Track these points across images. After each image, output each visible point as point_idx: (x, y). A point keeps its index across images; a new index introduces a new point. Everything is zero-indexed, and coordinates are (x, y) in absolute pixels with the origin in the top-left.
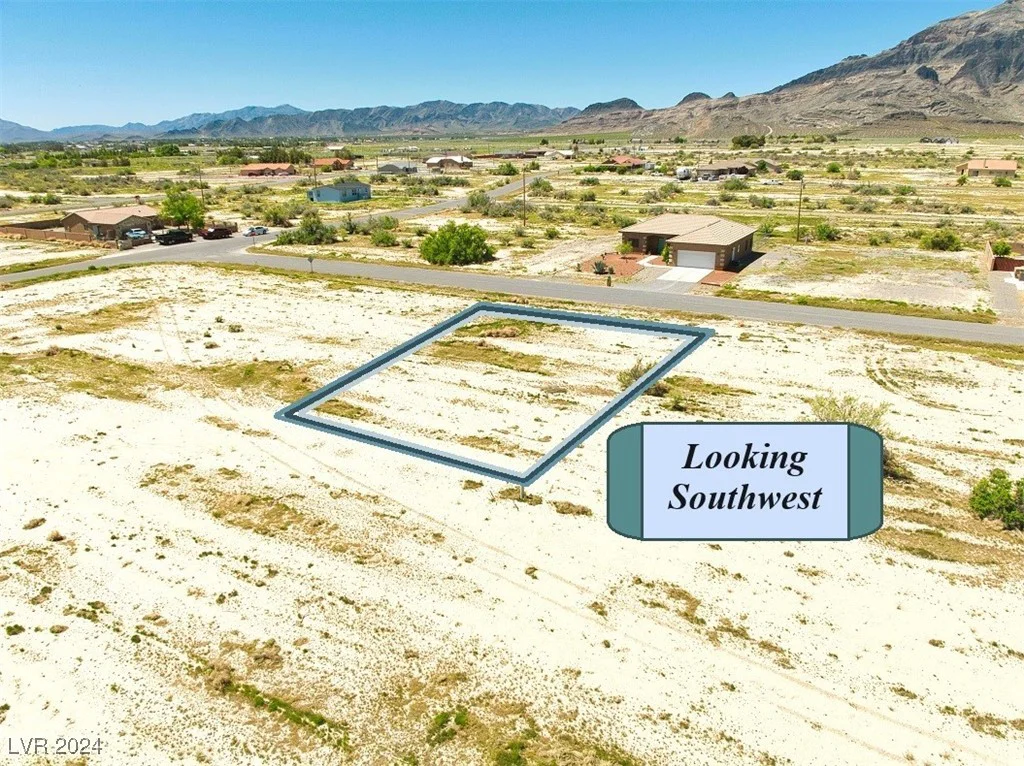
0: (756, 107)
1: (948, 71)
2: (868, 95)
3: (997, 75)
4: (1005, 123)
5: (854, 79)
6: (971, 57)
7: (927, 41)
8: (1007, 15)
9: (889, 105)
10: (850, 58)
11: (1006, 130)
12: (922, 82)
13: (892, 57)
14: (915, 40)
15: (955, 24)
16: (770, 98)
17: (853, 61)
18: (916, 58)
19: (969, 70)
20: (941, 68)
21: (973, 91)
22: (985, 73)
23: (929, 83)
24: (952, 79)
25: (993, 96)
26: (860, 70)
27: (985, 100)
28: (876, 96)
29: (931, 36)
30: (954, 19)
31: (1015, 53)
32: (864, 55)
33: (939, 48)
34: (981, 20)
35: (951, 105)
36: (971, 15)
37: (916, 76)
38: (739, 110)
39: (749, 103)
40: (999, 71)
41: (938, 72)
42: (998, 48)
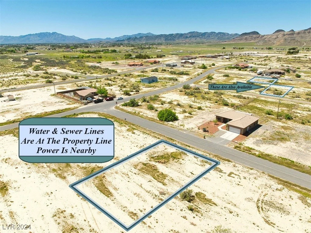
0: (301, 35)
16: (306, 32)
38: (295, 35)
39: (299, 33)
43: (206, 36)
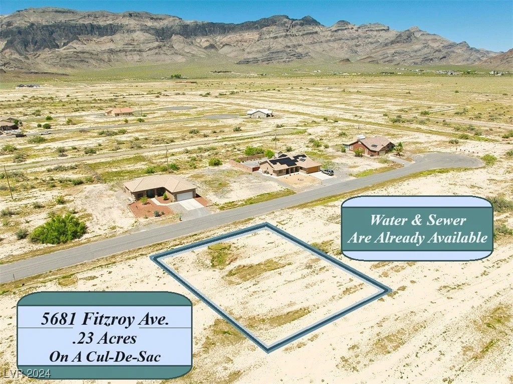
3: (25, 48)
4: (45, 73)
6: (8, 39)
8: (19, 18)
11: (48, 77)
19: (10, 45)
21: (16, 56)
22: (19, 47)
24: (3, 50)
25: (30, 59)
27: (27, 61)
31: (30, 37)
34: (7, 20)
35: (13, 64)
40: (26, 46)
42: (21, 34)
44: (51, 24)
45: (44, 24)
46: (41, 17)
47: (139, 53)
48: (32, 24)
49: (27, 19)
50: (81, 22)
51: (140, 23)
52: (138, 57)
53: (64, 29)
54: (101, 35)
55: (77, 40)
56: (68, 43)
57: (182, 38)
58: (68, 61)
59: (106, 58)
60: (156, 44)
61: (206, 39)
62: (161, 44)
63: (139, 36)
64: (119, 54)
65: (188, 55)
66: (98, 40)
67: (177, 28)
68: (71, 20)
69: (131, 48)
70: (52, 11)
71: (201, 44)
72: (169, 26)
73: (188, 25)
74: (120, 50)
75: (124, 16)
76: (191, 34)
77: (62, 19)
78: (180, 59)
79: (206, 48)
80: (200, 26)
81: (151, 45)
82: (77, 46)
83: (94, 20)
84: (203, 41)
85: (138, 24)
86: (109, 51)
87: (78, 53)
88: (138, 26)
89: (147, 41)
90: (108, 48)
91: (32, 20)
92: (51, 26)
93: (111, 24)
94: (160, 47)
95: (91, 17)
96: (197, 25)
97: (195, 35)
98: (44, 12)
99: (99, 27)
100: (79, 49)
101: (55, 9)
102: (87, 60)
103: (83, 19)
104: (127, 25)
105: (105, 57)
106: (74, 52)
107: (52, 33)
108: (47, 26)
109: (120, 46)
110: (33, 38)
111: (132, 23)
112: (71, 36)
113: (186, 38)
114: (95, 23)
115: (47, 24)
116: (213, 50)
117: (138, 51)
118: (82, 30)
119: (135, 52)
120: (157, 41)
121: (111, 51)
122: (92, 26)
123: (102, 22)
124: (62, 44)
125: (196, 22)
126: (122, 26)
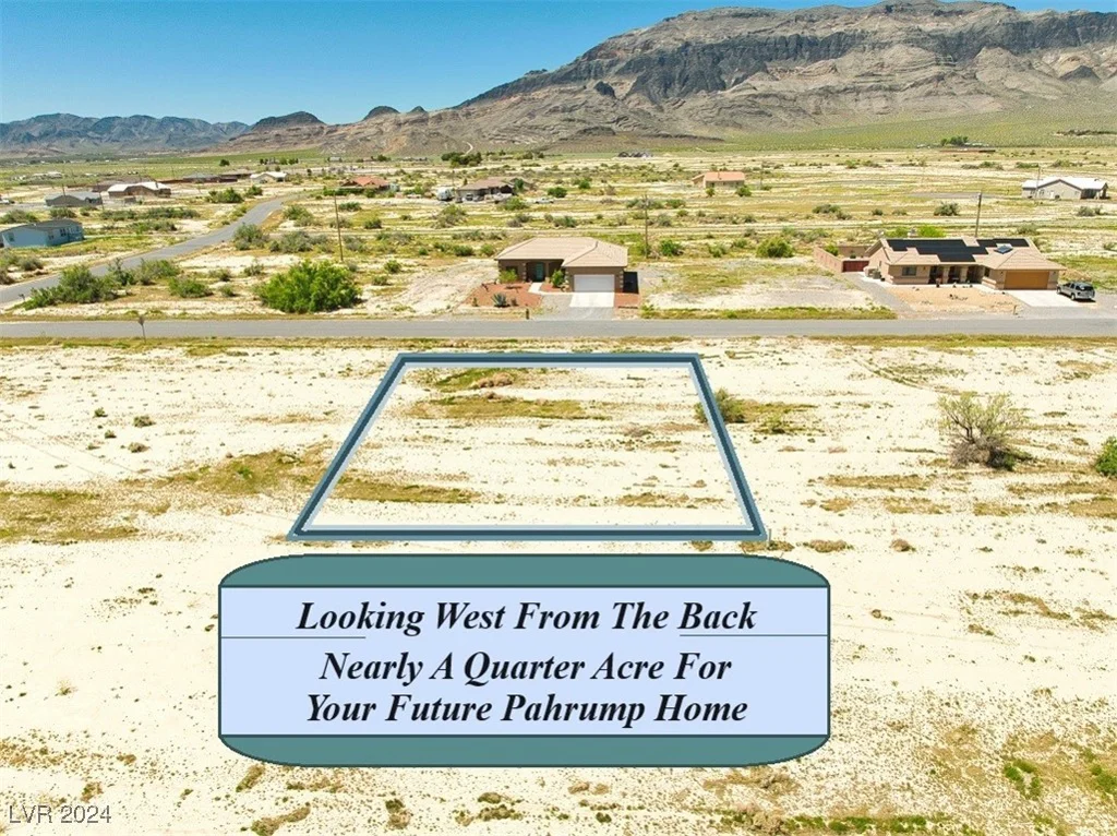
0: (447, 123)
1: (622, 88)
2: (555, 110)
3: (665, 91)
4: (681, 136)
5: (539, 94)
6: (640, 74)
7: (600, 57)
8: (666, 33)
9: (579, 121)
10: (532, 72)
11: (684, 143)
12: (602, 98)
13: (571, 72)
14: (590, 55)
15: (622, 40)
16: (460, 112)
17: (535, 76)
18: (592, 74)
19: (640, 86)
20: (616, 84)
21: (647, 106)
22: (655, 89)
23: (608, 98)
24: (628, 95)
25: (666, 111)
26: (543, 85)
27: (659, 115)
28: (563, 111)
29: (602, 52)
30: (621, 37)
31: (678, 69)
32: (544, 70)
33: (611, 65)
34: (644, 38)
35: (632, 120)
36: (635, 32)
37: (595, 91)
38: (430, 125)
39: (439, 118)
40: (667, 87)
41: (614, 88)
42: (662, 65)
43: (117, 130)
44: (720, 41)
45: (708, 42)
46: (705, 28)
47: (888, 93)
48: (687, 44)
49: (678, 35)
50: (779, 33)
51: (905, 25)
52: (883, 103)
53: (744, 49)
54: (814, 58)
55: (763, 70)
56: (745, 77)
57: (1006, 54)
58: (732, 115)
59: (812, 106)
60: (935, 70)
61: (1070, 55)
62: (946, 70)
63: (899, 54)
64: (842, 97)
65: (1012, 94)
66: (805, 69)
67: (997, 32)
68: (760, 32)
69: (871, 82)
70: (728, 16)
71: (1056, 67)
72: (978, 27)
73: (1028, 23)
74: (846, 89)
75: (874, 13)
76: (1033, 46)
77: (743, 29)
78: (986, 105)
79: (1066, 77)
80: (1061, 24)
81: (919, 75)
82: (759, 83)
83: (806, 27)
84: (1062, 61)
85: (900, 30)
86: (821, 92)
87: (756, 96)
88: (900, 33)
89: (914, 66)
90: (822, 86)
91: (689, 35)
92: (719, 45)
93: (840, 33)
94: (940, 78)
95: (803, 20)
96: (1054, 20)
97: (1044, 46)
98: (712, 18)
99: (813, 43)
100: (760, 90)
101: (733, 11)
102: (769, 111)
103: (784, 28)
104: (875, 33)
105: (811, 104)
106: (749, 96)
107: (719, 59)
108: (711, 46)
109: (847, 81)
110: (683, 71)
111: (887, 26)
112: (753, 63)
113: (1017, 54)
114: (807, 33)
115: (713, 41)
116: (1084, 83)
117: (886, 90)
118: (777, 50)
119: (879, 93)
120: (938, 64)
121: (827, 92)
122: (799, 40)
123: (821, 31)
124: (733, 81)
125: (1053, 13)
126: (863, 36)
